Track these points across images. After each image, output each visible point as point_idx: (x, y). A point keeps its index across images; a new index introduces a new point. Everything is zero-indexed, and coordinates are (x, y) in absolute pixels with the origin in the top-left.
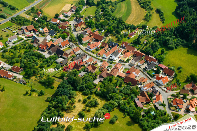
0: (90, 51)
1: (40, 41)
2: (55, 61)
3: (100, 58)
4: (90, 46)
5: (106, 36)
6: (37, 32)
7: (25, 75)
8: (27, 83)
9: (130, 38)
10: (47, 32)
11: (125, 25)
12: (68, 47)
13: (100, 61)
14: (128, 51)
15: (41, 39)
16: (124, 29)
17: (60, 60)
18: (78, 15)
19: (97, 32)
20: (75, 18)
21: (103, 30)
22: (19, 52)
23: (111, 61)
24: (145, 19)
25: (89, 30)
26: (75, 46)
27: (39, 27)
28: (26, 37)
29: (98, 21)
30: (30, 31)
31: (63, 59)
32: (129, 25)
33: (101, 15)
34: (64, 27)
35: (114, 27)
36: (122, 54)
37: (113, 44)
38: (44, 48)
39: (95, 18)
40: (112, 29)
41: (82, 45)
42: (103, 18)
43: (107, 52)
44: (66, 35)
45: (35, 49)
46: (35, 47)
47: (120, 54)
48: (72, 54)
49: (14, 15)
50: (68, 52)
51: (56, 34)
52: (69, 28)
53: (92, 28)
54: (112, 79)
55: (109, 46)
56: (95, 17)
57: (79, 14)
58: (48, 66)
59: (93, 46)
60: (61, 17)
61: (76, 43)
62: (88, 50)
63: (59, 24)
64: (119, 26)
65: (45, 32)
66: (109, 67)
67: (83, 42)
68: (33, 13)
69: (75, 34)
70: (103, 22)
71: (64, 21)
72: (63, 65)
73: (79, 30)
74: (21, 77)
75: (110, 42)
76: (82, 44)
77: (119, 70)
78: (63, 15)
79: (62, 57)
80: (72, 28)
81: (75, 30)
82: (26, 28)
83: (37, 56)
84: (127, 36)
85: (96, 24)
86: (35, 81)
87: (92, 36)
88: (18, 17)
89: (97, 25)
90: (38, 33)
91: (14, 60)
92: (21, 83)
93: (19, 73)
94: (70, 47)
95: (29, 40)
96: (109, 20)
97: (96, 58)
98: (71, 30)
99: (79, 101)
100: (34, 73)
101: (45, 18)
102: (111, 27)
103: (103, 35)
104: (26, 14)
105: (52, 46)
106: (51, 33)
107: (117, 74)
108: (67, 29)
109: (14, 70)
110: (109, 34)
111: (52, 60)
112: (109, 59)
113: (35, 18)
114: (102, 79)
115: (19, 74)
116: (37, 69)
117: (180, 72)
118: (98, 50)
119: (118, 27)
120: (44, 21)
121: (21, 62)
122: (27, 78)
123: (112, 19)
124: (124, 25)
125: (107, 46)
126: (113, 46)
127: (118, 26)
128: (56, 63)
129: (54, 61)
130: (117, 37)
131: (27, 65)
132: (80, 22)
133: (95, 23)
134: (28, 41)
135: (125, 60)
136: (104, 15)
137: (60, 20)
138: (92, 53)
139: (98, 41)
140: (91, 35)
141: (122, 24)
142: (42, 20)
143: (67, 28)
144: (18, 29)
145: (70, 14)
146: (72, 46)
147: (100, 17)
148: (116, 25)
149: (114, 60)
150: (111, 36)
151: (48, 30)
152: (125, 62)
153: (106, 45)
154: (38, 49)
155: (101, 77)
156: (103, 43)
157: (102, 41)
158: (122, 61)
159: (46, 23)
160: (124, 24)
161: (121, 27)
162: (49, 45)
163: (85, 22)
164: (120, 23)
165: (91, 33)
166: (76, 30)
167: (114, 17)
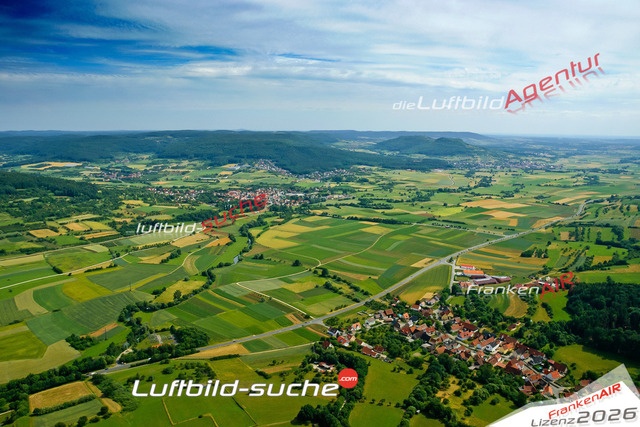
0: (461, 340)
1: (401, 326)
3: (473, 348)
4: (461, 335)
5: (480, 326)
6: (396, 317)
7: (389, 355)
8: (392, 362)
9: (509, 330)
13: (473, 351)
14: (508, 343)
16: (501, 321)
17: (426, 345)
19: (467, 321)
20: (439, 307)
21: (476, 321)
22: (379, 334)
23: (487, 352)
24: (529, 313)
25: (458, 319)
26: (442, 334)
27: (398, 312)
28: (385, 322)
29: (469, 311)
30: (389, 316)
31: (429, 345)
32: (508, 317)
33: (472, 305)
37: (489, 335)
38: (407, 332)
39: (465, 307)
40: (487, 319)
41: (450, 334)
42: (475, 308)
43: (481, 342)
44: (431, 322)
45: (396, 332)
47: (498, 345)
48: (440, 341)
51: (419, 321)
53: (461, 317)
54: (490, 368)
55: (484, 337)
57: (445, 303)
59: (465, 336)
60: (423, 304)
61: (444, 332)
62: (458, 339)
63: (421, 310)
65: (405, 317)
66: (485, 356)
67: (451, 331)
68: (389, 299)
69: (441, 323)
70: (475, 312)
71: (426, 308)
72: (431, 351)
73: (445, 319)
74: (385, 357)
75: (485, 332)
77: (498, 361)
78: (425, 302)
79: (428, 342)
82: (384, 312)
83: (400, 339)
84: (506, 328)
86: (401, 361)
87: (462, 325)
88: (373, 301)
89: (468, 315)
91: (375, 340)
92: (386, 361)
94: (436, 334)
96: (482, 310)
97: (469, 348)
98: (436, 318)
99: (454, 382)
100: (399, 354)
101: (404, 304)
103: (476, 326)
104: (380, 299)
105: (416, 331)
106: (413, 319)
107: (496, 364)
108: (431, 317)
109: (377, 349)
110: (483, 325)
112: (485, 349)
113: (392, 303)
114: (478, 366)
115: (383, 353)
116: (402, 351)
117: (575, 369)
118: (470, 340)
120: (402, 307)
122: (391, 358)
123: (486, 310)
127: (495, 317)
128: (422, 347)
129: (419, 346)
130: (493, 328)
131: (389, 346)
132: (446, 310)
133: (464, 312)
134: (387, 325)
135: (505, 352)
136: (476, 306)
137: (422, 307)
138: (463, 342)
139: (470, 331)
141: (499, 315)
144: (374, 313)
145: (433, 302)
146: (439, 334)
148: (492, 316)
149: (491, 351)
150: (486, 327)
151: (409, 316)
153: (480, 336)
154: (400, 333)
155: (476, 364)
156: (477, 333)
157: (475, 331)
158: (501, 353)
159: (405, 309)
160: (502, 316)
161: (498, 318)
162: (412, 330)
163: (453, 310)
165: (461, 322)
166: (442, 319)
167: (488, 308)
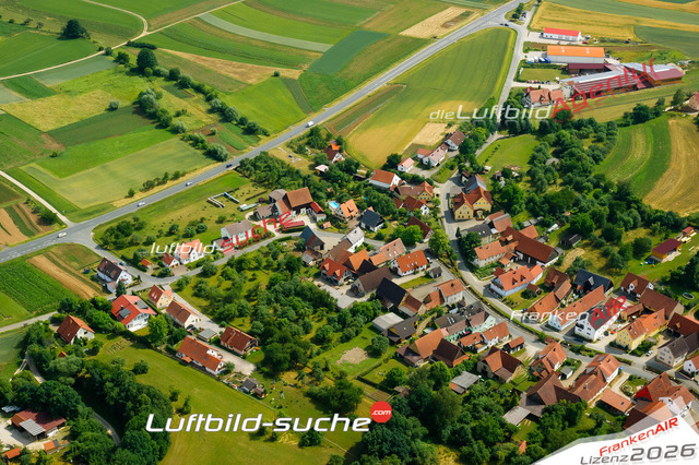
0: (500, 297)
1: (327, 248)
2: (370, 324)
3: (536, 327)
4: (502, 279)
5: (566, 245)
6: (320, 212)
7: (264, 363)
8: (265, 392)
9: (656, 262)
10: (352, 218)
11: (642, 213)
12: (423, 274)
13: (534, 337)
14: (647, 311)
15: (330, 240)
16: (635, 227)
17: (389, 320)
18: (467, 165)
19: (531, 229)
20: (455, 174)
21: (556, 225)
22: (250, 280)
23: (577, 342)
25: (502, 220)
26: (447, 275)
27: (330, 196)
28: (282, 230)
29: (539, 189)
30: (297, 209)
31: (399, 319)
32: (657, 211)
33: (554, 169)
34: (413, 203)
35: (596, 217)
36: (620, 320)
37: (591, 280)
38: (338, 272)
39: (529, 178)
40: (590, 222)
41: (472, 271)
42: (559, 181)
43: (563, 306)
44: (420, 231)
45: (306, 272)
46: (305, 265)
47: (615, 318)
48: (434, 304)
49: (251, 151)
50: (419, 294)
51: (385, 227)
52: (430, 209)
53: (513, 213)
54: (576, 414)
55: (574, 286)
56: (529, 173)
57: (472, 162)
58: (346, 339)
59: (514, 281)
60: (408, 167)
61: (453, 265)
62: (493, 291)
63: (396, 189)
64: (619, 214)
65: (347, 214)
66: (567, 363)
67: (476, 262)
68: (313, 147)
69: (450, 231)
70: (556, 196)
71: (415, 180)
72: (399, 342)
73: (466, 217)
74: (247, 369)
75: (577, 269)
76: (473, 269)
77: (609, 381)
78: (415, 159)
79: (395, 310)
80: (443, 207)
81: (451, 216)
82: (285, 198)
83: (310, 300)
84: (647, 255)
85: (531, 200)
86: (294, 389)
87: (512, 241)
88: (263, 157)
89: (535, 204)
90: (324, 217)
91: (232, 308)
92: (245, 392)
93: (243, 352)
94: (427, 276)
95: (289, 238)
96: (579, 188)
97: (522, 327)
98: (439, 215)
100: (294, 362)
101: (353, 167)
102: (587, 216)
103: (553, 244)
104: (289, 149)
105: (367, 266)
106: (367, 222)
107: (600, 395)
108: (425, 211)
109: (229, 341)
110: (575, 240)
111: (361, 319)
112: (572, 333)
113: (318, 164)
114: (537, 410)
115: (244, 357)
116: (306, 347)
118: (529, 298)
119: (612, 218)
120: (346, 176)
121: (255, 315)
122: (267, 376)
123: (591, 186)
124: (635, 212)
125: (567, 285)
126: (587, 288)
127: (615, 213)
128: (375, 329)
129: (366, 323)
130: (605, 254)
131: (272, 328)
132: (471, 188)
133: (525, 195)
134: (285, 243)
135: (634, 345)
136: (564, 170)
137: (402, 175)
138: (507, 304)
139: (533, 263)
140: (510, 238)
141: (629, 207)
142: (340, 172)
143: (422, 208)
144: (257, 199)
145: (439, 157)
146: (438, 273)
147: (549, 175)
148: (605, 211)
149: (590, 341)
150: (584, 247)
151: (357, 210)
152: (633, 353)
153: (561, 282)
154: (317, 276)
155: (534, 399)
156: (552, 272)
157: (548, 264)
158: (620, 347)
159: (352, 185)
160: (638, 209)
161: (626, 218)
162: (356, 263)
163: (491, 188)
164: (624, 203)
165: (509, 231)
166: (456, 217)
167: (600, 178)
